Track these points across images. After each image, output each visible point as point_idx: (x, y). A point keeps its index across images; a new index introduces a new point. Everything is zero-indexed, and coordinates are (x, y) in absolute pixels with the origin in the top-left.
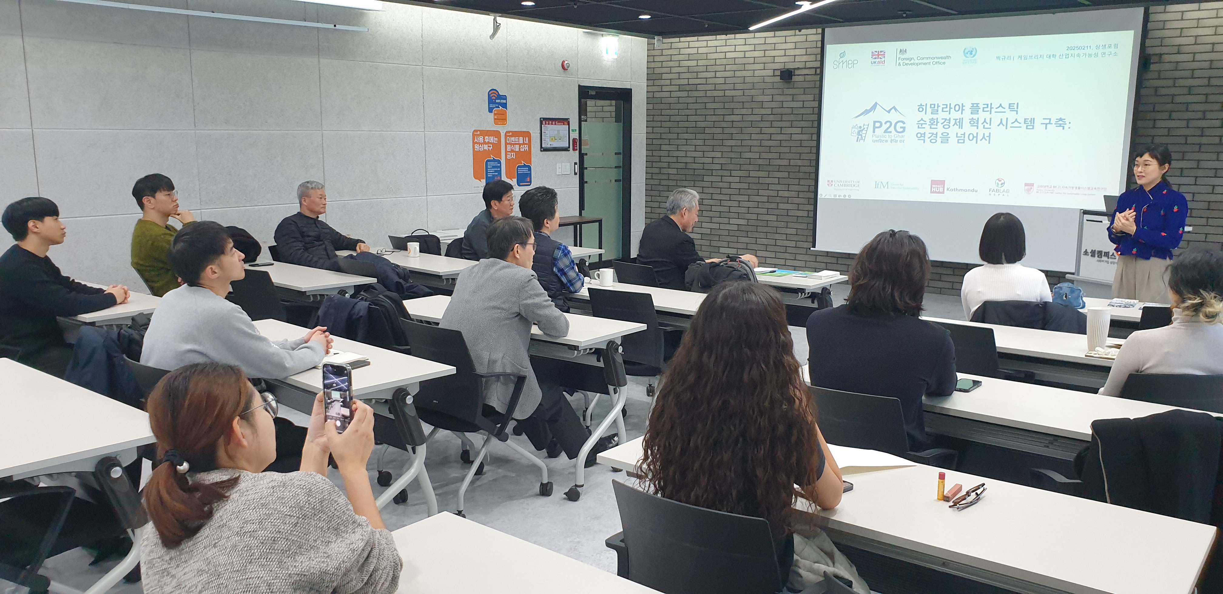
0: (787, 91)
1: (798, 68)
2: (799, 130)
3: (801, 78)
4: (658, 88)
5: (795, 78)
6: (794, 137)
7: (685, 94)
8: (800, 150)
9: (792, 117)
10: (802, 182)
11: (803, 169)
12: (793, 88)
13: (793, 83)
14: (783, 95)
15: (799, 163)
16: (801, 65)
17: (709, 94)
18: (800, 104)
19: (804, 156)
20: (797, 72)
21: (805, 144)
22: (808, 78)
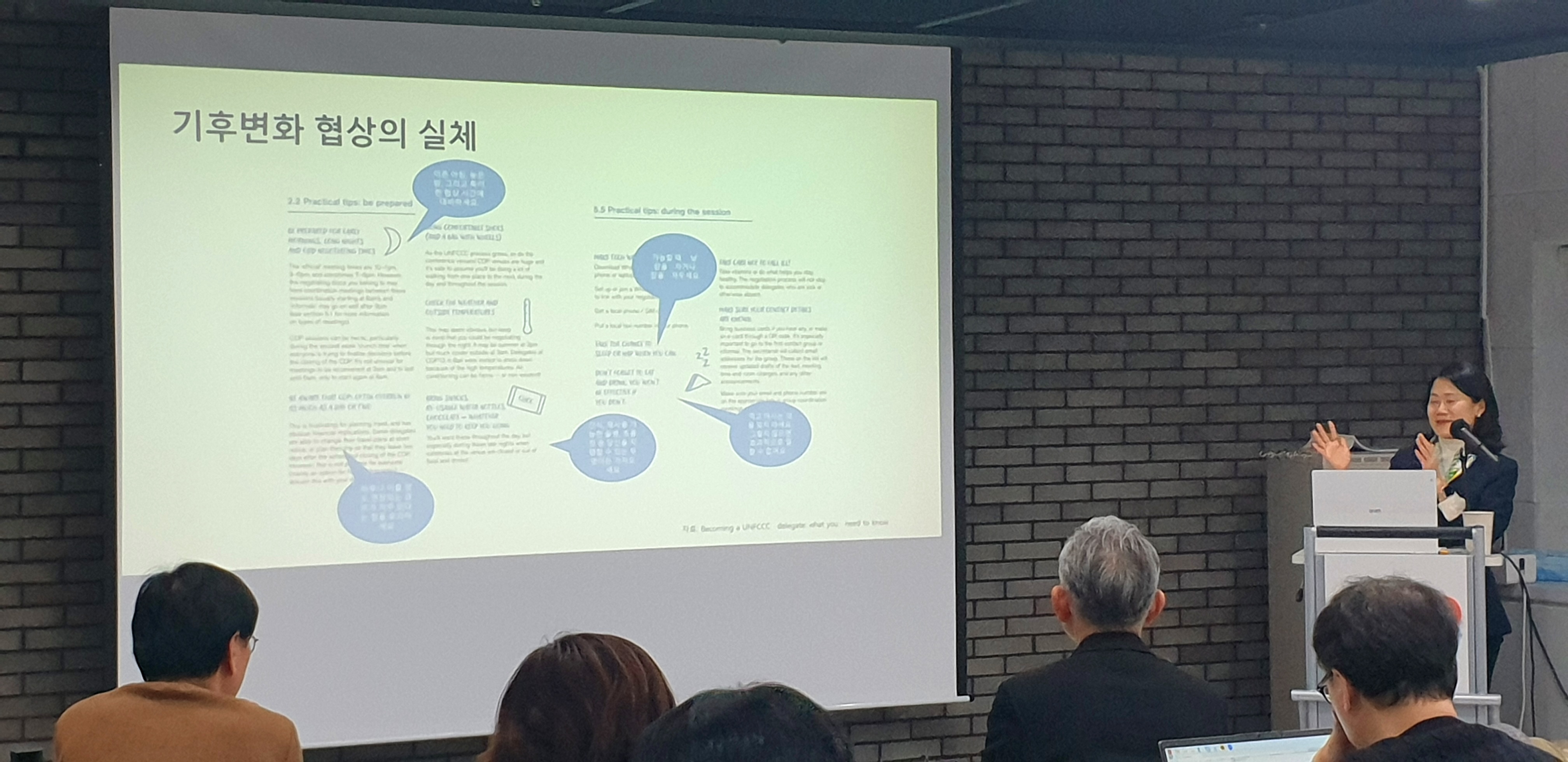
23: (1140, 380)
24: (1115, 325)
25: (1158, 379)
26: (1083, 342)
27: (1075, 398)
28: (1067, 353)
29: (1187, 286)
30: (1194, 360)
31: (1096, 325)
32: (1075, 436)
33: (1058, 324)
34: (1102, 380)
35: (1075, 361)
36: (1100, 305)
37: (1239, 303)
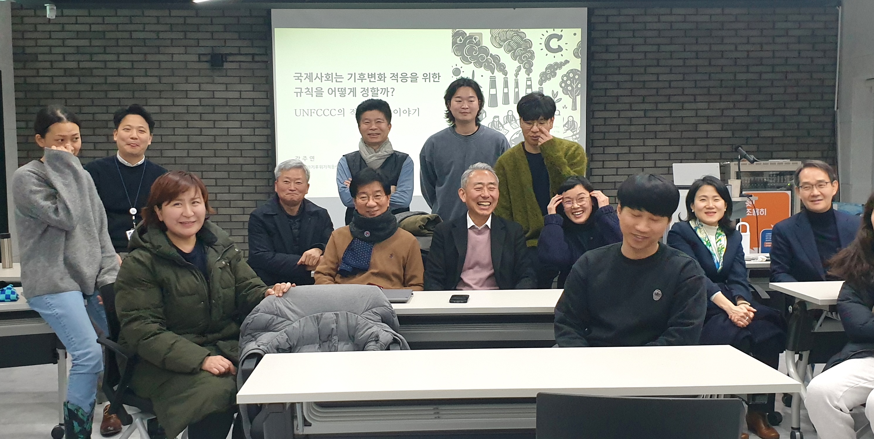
0: (218, 79)
1: (231, 54)
2: (238, 124)
3: (234, 65)
4: (34, 72)
5: (226, 65)
6: (232, 132)
7: (75, 80)
8: (241, 146)
9: (227, 110)
10: (246, 183)
11: (245, 168)
12: (226, 76)
13: (225, 71)
14: (213, 83)
15: (241, 161)
16: (235, 51)
17: (110, 80)
18: (237, 95)
19: (246, 153)
20: (230, 58)
21: (246, 139)
22: (244, 65)
23: (678, 135)
24: (667, 114)
25: (685, 135)
26: (653, 121)
27: (648, 142)
28: (645, 125)
29: (699, 98)
30: (701, 127)
31: (657, 114)
32: (647, 157)
33: (642, 113)
34: (659, 135)
35: (648, 128)
36: (660, 106)
37: (723, 105)
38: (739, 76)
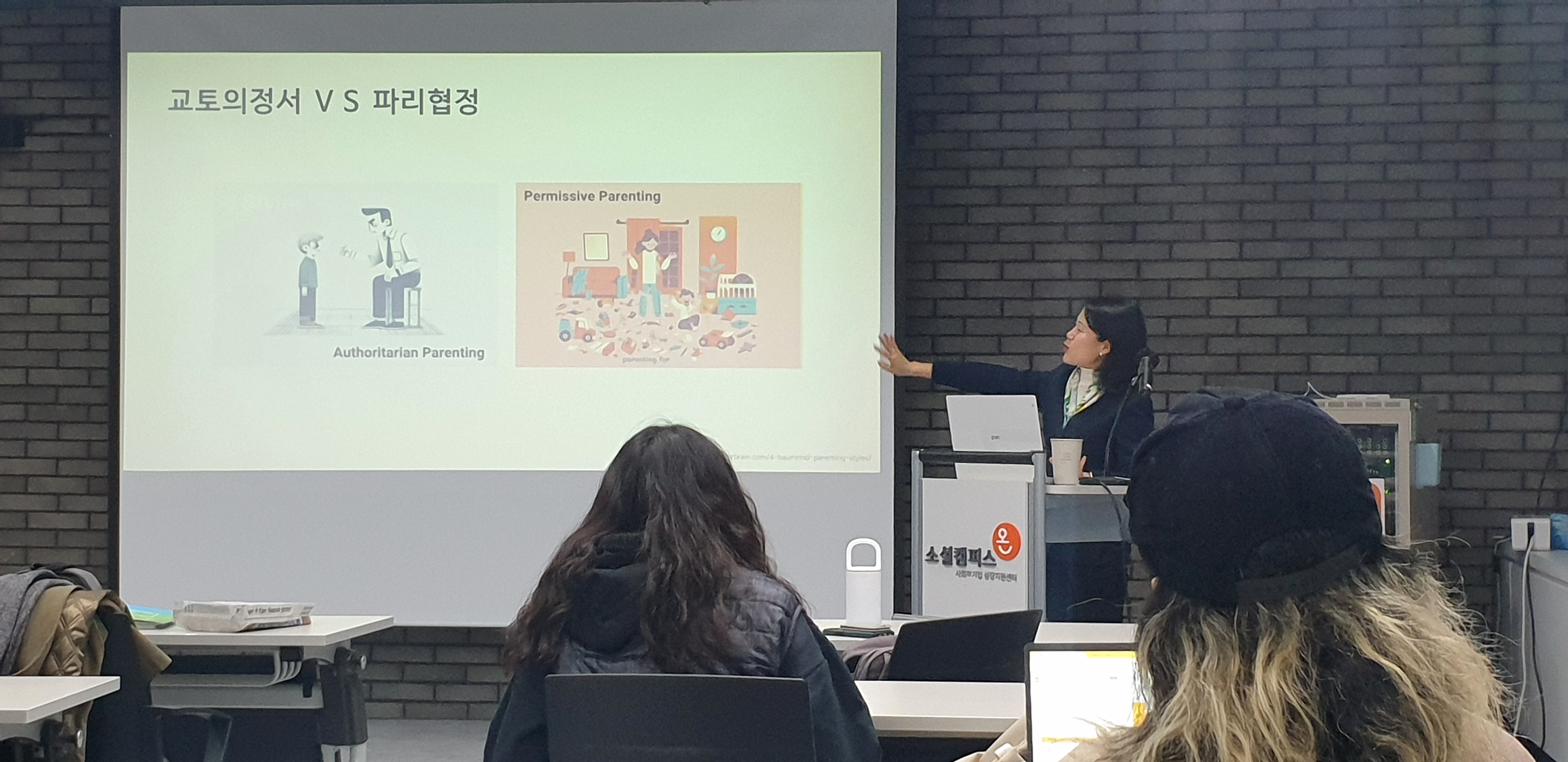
0: (8, 178)
1: (42, 117)
2: (50, 287)
3: (50, 144)
5: (31, 144)
6: (37, 305)
8: (58, 341)
9: (29, 251)
10: (68, 432)
11: (66, 395)
12: (30, 169)
13: (27, 157)
15: (56, 377)
16: (51, 108)
18: (50, 215)
19: (68, 360)
20: (41, 127)
21: (71, 323)
22: (71, 144)
24: (1127, 272)
25: (1178, 327)
29: (1213, 231)
33: (1059, 270)
36: (1110, 252)
37: (1279, 250)
38: (1325, 174)
